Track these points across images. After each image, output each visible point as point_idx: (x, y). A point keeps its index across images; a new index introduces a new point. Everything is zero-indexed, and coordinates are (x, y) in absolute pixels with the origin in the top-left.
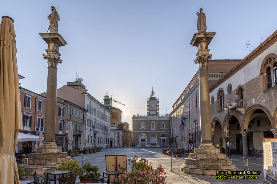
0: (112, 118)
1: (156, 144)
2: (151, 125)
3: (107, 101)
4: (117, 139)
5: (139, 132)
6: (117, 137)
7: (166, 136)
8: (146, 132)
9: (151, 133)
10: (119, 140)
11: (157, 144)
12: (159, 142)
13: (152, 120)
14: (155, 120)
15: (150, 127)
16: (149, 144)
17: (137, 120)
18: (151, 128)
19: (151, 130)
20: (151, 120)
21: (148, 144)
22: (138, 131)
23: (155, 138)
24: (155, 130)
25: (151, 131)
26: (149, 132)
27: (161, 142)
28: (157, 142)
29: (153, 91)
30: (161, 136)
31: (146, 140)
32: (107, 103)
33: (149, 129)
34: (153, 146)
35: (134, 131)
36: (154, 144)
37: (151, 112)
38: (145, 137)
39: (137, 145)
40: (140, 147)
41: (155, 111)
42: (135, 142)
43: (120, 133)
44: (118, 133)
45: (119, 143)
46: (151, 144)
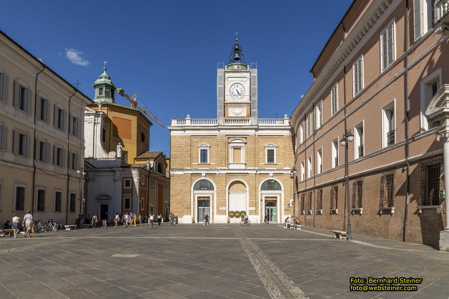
1: (245, 212)
2: (231, 151)
3: (104, 89)
4: (123, 196)
5: (192, 175)
6: (124, 191)
7: (279, 188)
8: (215, 175)
9: (229, 176)
10: (127, 201)
11: (251, 212)
12: (256, 205)
13: (235, 136)
14: (245, 137)
15: (227, 159)
16: (223, 213)
17: (186, 137)
18: (231, 161)
19: (231, 167)
20: (229, 137)
21: (220, 212)
22: (186, 173)
23: (244, 195)
24: (243, 167)
25: (229, 169)
26: (223, 175)
27: (262, 206)
28: (250, 206)
30: (263, 188)
31: (213, 199)
32: (104, 95)
33: (223, 164)
34: (238, 221)
35: (173, 170)
36: (242, 212)
37: (232, 112)
38: (211, 192)
39: (185, 216)
40: (194, 222)
41: (245, 109)
42: (178, 206)
43: (132, 180)
44: (125, 180)
45: (130, 209)
46: (229, 212)
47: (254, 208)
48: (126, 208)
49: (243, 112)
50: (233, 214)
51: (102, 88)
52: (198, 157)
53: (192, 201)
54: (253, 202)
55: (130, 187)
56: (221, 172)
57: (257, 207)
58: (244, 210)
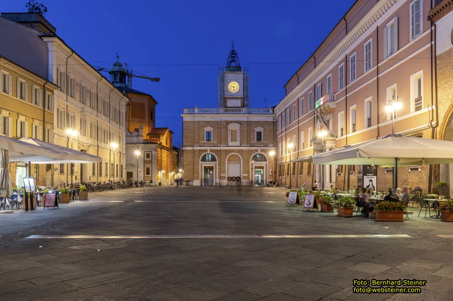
1: (240, 178)
2: (229, 133)
3: (119, 76)
4: (144, 165)
5: (200, 150)
6: (145, 162)
7: (266, 160)
8: (217, 150)
9: (228, 152)
10: (148, 169)
11: (244, 178)
13: (232, 122)
14: (240, 123)
15: (226, 139)
16: (224, 178)
17: (194, 122)
18: (229, 140)
19: (230, 144)
20: (228, 123)
21: (221, 178)
22: (195, 148)
23: (239, 165)
24: (239, 144)
25: (228, 147)
26: (223, 150)
27: (253, 173)
28: (243, 173)
29: (233, 50)
30: (253, 160)
31: (216, 168)
32: (118, 80)
33: (224, 143)
34: (234, 183)
35: (185, 146)
36: (237, 177)
37: (230, 103)
38: (215, 162)
39: (195, 181)
40: (202, 185)
41: (240, 100)
42: (190, 173)
43: (152, 153)
44: (146, 153)
45: (150, 175)
46: (228, 178)
47: (246, 175)
48: (147, 174)
49: (238, 103)
50: (230, 179)
51: (117, 75)
52: (204, 138)
53: (200, 169)
54: (245, 170)
55: (150, 159)
56: (222, 148)
57: (249, 174)
58: (239, 176)
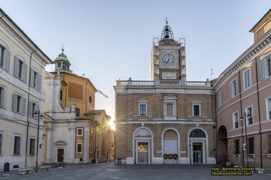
0: (69, 96)
1: (176, 155)
2: (165, 106)
3: (62, 64)
4: (76, 142)
5: (134, 125)
6: (77, 138)
7: (204, 136)
8: (152, 125)
9: (163, 126)
10: (80, 146)
11: (182, 155)
12: (186, 149)
13: (168, 94)
14: (176, 95)
15: (162, 112)
16: (159, 155)
17: (127, 95)
18: (165, 114)
19: (165, 118)
20: (163, 95)
21: (157, 155)
22: (129, 123)
23: (176, 141)
24: (175, 118)
25: (163, 120)
26: (158, 125)
27: (190, 150)
28: (181, 150)
29: (167, 26)
30: (191, 136)
31: (151, 145)
32: (62, 68)
33: (159, 116)
34: (171, 161)
35: (118, 121)
36: (174, 155)
37: (165, 76)
38: (149, 138)
39: (128, 158)
40: (135, 163)
41: (176, 74)
42: (122, 150)
43: (84, 129)
44: (78, 129)
45: (81, 153)
46: (164, 155)
47: (185, 152)
48: (78, 151)
49: (173, 76)
50: (166, 157)
51: (60, 63)
52: (138, 111)
53: (134, 146)
54: (183, 147)
55: (82, 135)
56: (157, 122)
57: (187, 151)
58: (176, 153)
